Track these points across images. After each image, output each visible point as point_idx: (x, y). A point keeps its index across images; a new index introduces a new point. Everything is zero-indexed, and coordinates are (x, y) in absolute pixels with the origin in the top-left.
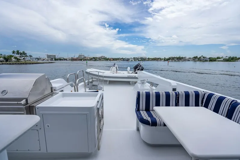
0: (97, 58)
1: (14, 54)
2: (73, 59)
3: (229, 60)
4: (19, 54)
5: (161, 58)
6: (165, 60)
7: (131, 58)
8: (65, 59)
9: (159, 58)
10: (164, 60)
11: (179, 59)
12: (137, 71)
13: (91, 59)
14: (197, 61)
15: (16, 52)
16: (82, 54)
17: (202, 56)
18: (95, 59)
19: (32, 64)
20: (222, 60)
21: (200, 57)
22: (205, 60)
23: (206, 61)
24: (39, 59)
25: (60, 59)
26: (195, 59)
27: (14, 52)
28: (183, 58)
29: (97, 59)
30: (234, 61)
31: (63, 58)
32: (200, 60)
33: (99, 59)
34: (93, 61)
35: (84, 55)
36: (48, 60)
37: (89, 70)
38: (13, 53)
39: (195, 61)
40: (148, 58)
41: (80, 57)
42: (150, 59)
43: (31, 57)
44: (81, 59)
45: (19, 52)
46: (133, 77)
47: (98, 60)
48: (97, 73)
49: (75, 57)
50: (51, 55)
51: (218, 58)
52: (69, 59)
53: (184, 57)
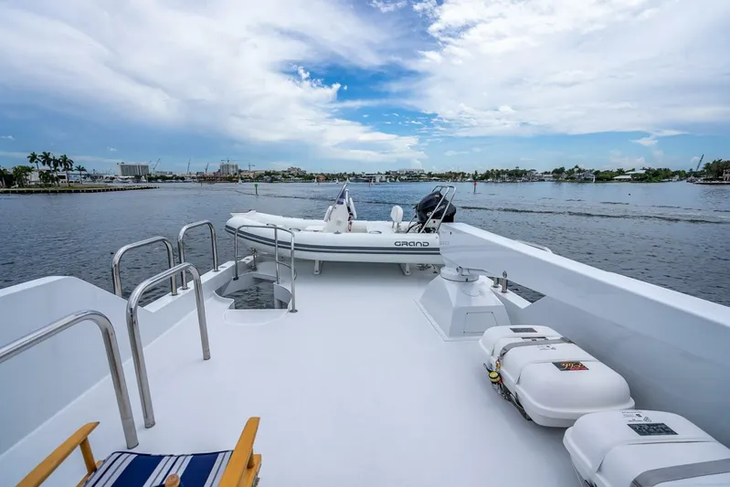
0: (278, 174)
1: (34, 164)
2: (202, 178)
3: (646, 178)
4: (49, 164)
5: (463, 174)
6: (477, 178)
7: (379, 173)
8: (177, 178)
9: (459, 174)
10: (474, 178)
11: (516, 175)
12: (430, 223)
13: (259, 178)
14: (564, 181)
15: (40, 158)
16: (230, 163)
17: (577, 167)
18: (272, 177)
19: (95, 191)
20: (629, 177)
21: (571, 171)
22: (585, 179)
23: (587, 180)
24: (96, 177)
25: (164, 179)
26: (558, 175)
27: (33, 158)
28: (525, 172)
29: (279, 177)
30: (659, 182)
31: (171, 173)
32: (571, 178)
33: (284, 176)
34: (266, 181)
35: (236, 166)
36: (124, 181)
37: (238, 220)
38: (31, 161)
39: (558, 182)
40: (430, 173)
41: (225, 170)
42: (433, 176)
43: (83, 172)
44: (228, 176)
45: (51, 157)
46: (419, 246)
47: (281, 181)
48: (269, 233)
49: (210, 172)
50: (133, 166)
51: (621, 172)
52: (193, 178)
53: (527, 170)
